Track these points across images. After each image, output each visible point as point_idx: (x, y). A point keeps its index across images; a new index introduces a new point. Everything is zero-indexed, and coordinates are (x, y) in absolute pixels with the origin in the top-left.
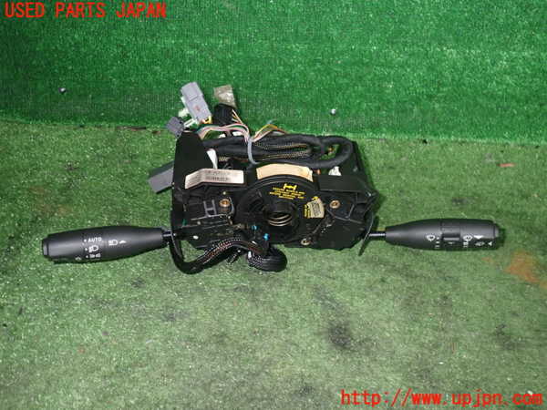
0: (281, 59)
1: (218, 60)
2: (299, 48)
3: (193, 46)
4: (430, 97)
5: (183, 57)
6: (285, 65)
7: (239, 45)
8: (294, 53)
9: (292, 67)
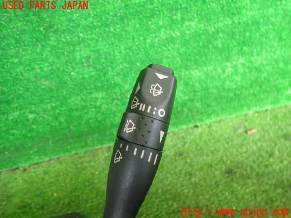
0: (91, 105)
1: (51, 116)
2: (99, 95)
3: (31, 112)
4: (192, 101)
5: (28, 120)
6: (95, 107)
7: (61, 103)
8: (97, 99)
9: (100, 107)
